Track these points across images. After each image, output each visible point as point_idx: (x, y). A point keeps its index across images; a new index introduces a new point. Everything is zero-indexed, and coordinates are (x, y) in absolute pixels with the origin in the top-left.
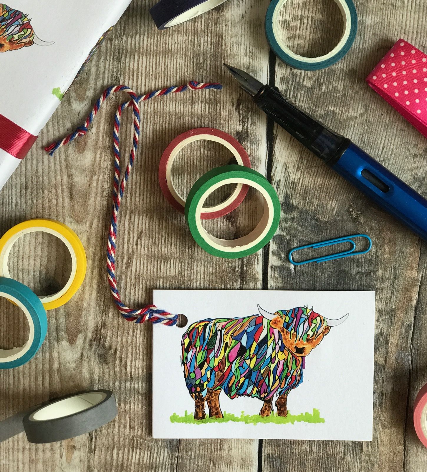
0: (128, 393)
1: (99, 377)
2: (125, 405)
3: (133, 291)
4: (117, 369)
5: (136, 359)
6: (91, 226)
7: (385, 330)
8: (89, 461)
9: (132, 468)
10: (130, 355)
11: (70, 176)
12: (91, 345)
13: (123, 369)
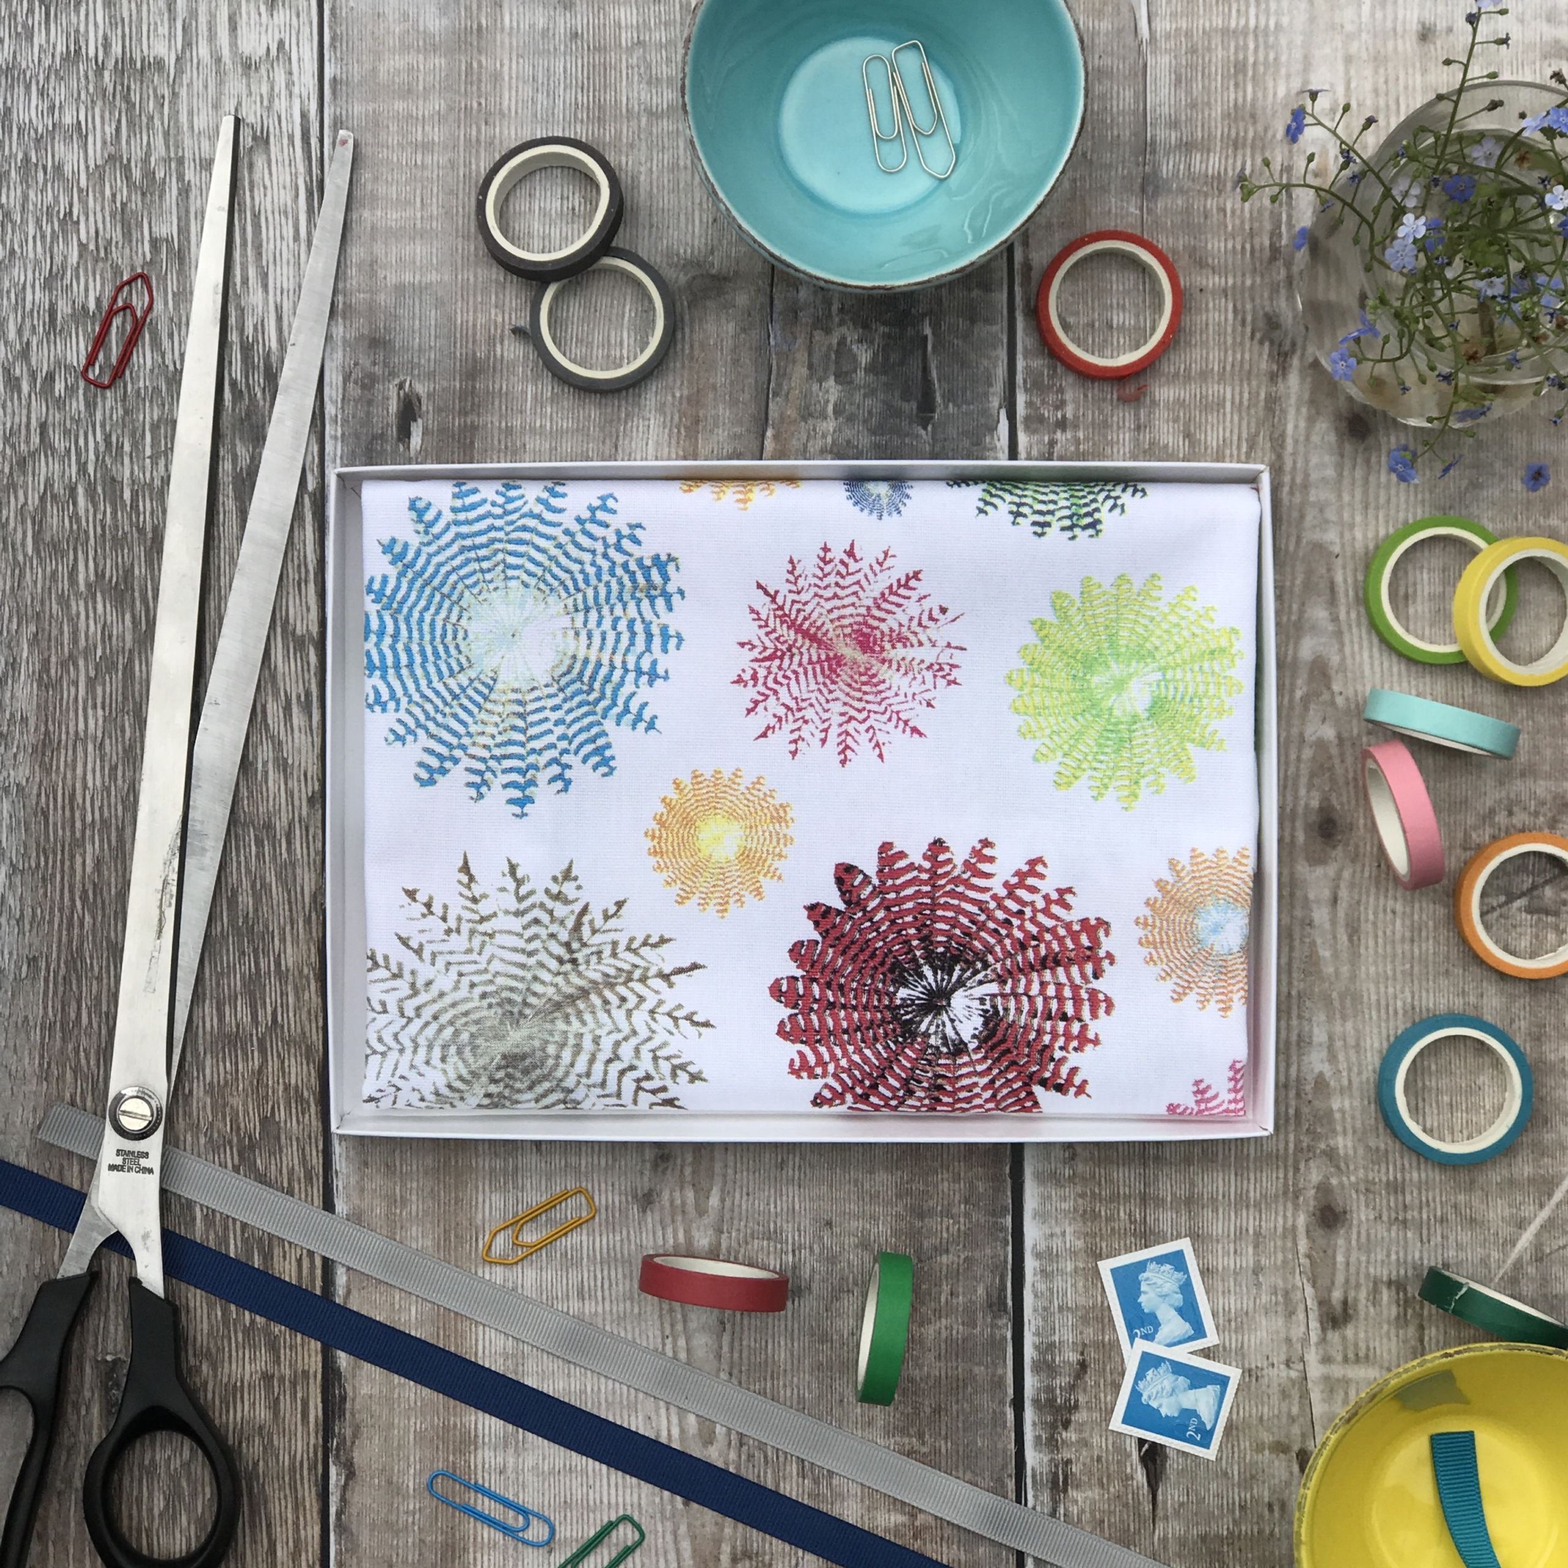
0: (1230, 267)
1: (1278, 291)
2: (1234, 247)
3: (1228, 434)
4: (1249, 307)
5: (1219, 324)
6: (1299, 538)
7: (815, 387)
8: (1290, 152)
9: (1219, 144)
10: (1229, 330)
11: (1335, 619)
12: (1294, 344)
13: (1239, 306)
